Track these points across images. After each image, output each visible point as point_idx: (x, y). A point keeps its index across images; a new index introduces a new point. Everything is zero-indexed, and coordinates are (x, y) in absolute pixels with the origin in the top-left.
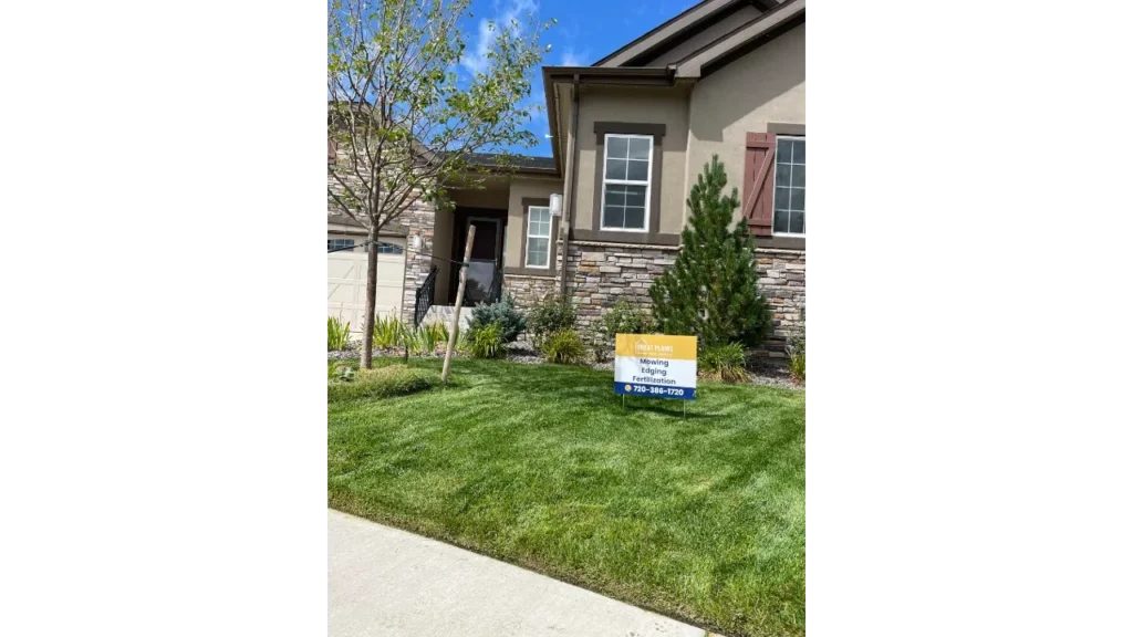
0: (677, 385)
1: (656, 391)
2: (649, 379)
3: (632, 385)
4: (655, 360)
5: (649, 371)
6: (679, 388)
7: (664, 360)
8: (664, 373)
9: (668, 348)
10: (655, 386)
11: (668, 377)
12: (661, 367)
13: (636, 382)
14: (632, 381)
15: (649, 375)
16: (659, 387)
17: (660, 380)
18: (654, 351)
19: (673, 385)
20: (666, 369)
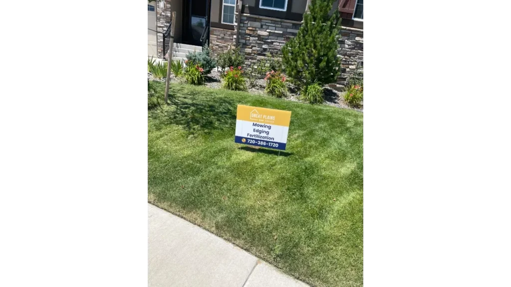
0: (275, 141)
1: (262, 143)
2: (258, 136)
3: (247, 139)
4: (263, 124)
5: (258, 131)
6: (276, 143)
7: (268, 125)
8: (268, 133)
9: (272, 118)
10: (261, 141)
11: (270, 136)
12: (266, 129)
13: (249, 137)
14: (246, 136)
15: (258, 134)
16: (263, 141)
17: (263, 137)
18: (262, 119)
19: (272, 141)
20: (268, 130)
